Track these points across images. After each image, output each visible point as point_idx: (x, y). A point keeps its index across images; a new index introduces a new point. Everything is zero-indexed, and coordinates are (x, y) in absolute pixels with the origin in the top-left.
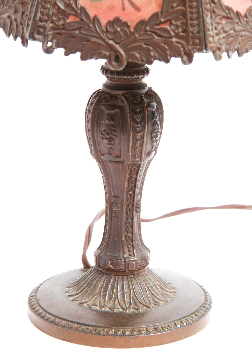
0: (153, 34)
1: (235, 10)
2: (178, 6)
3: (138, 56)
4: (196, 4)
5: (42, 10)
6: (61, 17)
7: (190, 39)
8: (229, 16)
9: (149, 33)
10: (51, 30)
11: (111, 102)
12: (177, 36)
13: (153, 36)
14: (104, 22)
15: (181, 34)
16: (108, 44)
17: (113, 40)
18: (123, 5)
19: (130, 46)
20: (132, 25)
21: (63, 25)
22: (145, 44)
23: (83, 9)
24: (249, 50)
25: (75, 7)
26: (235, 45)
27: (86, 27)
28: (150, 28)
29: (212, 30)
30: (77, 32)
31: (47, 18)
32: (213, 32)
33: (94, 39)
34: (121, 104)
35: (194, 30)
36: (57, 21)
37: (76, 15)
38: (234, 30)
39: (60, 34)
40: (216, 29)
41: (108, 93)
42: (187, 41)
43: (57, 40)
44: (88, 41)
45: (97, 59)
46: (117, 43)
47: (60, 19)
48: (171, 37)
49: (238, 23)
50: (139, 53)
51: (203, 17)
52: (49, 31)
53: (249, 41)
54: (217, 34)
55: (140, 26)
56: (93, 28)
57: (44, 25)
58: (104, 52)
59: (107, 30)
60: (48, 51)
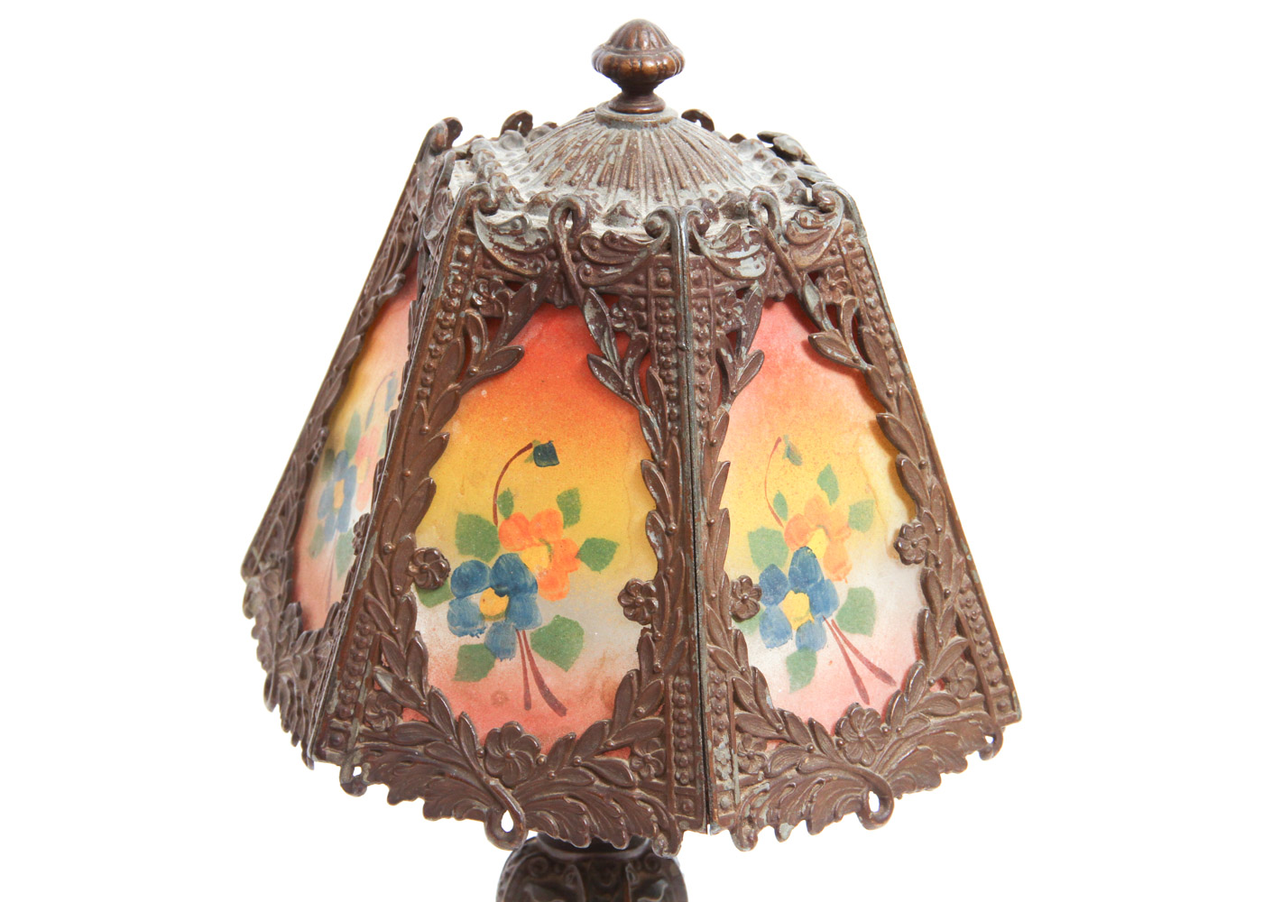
0: (590, 774)
1: (804, 719)
2: (649, 713)
3: (553, 822)
4: (690, 715)
5: (343, 691)
6: (385, 710)
7: (674, 797)
8: (786, 734)
9: (581, 769)
10: (362, 739)
11: (550, 878)
12: (645, 785)
13: (589, 778)
14: (481, 732)
15: (655, 781)
16: (485, 785)
17: (498, 776)
18: (527, 695)
19: (537, 797)
20: (545, 746)
21: (387, 730)
22: (571, 796)
23: (435, 697)
24: (840, 815)
25: (418, 692)
26: (800, 806)
27: (440, 741)
28: (583, 760)
29: (731, 775)
30: (420, 749)
31: (352, 712)
32: (734, 781)
33: (455, 771)
34: (570, 886)
35: (682, 775)
36: (375, 718)
37: (419, 708)
38: (797, 770)
39: (380, 750)
40: (741, 770)
41: (545, 855)
42: (666, 799)
43: (372, 763)
44: (442, 774)
45: (460, 818)
46: (507, 787)
47: (382, 716)
48: (632, 787)
49: (810, 751)
50: (555, 816)
51: (704, 746)
52: (358, 740)
53: (842, 793)
54: (745, 784)
55: (560, 751)
56: (455, 743)
57: (346, 726)
58: (477, 803)
59: (486, 751)
60: (353, 787)
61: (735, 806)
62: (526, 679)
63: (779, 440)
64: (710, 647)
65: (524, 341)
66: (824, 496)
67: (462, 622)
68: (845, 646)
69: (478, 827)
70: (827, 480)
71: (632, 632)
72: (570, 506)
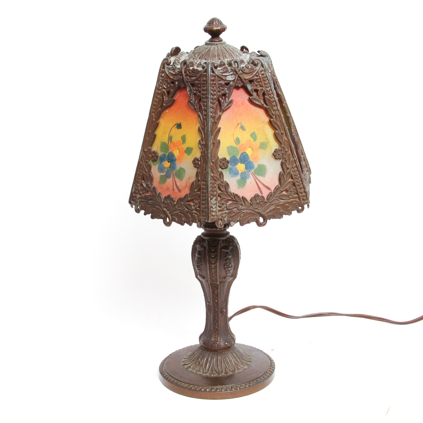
0: (184, 207)
1: (241, 196)
2: (198, 191)
3: (176, 219)
4: (205, 191)
5: (135, 187)
6: (144, 192)
7: (201, 212)
8: (234, 199)
9: (183, 206)
10: (139, 199)
12: (196, 210)
13: (184, 208)
14: (163, 196)
15: (198, 208)
16: (163, 210)
17: (165, 208)
18: (173, 187)
19: (174, 213)
20: (176, 200)
21: (144, 197)
22: (180, 213)
23: (154, 188)
24: (250, 222)
25: (151, 187)
26: (237, 218)
27: (154, 199)
28: (183, 203)
29: (216, 207)
30: (150, 201)
31: (137, 192)
32: (216, 209)
33: (157, 207)
35: (203, 207)
36: (142, 194)
37: (151, 191)
38: (237, 209)
39: (142, 201)
40: (219, 207)
42: (200, 213)
43: (141, 205)
44: (154, 207)
45: (158, 219)
46: (168, 210)
47: (143, 193)
48: (193, 210)
49: (241, 204)
50: (177, 218)
51: (208, 199)
52: (138, 199)
53: (251, 216)
54: (220, 211)
55: (179, 201)
56: (158, 200)
57: (136, 195)
58: (161, 215)
59: (164, 202)
60: (138, 211)
61: (217, 216)
62: (173, 183)
63: (239, 124)
64: (212, 175)
65: (175, 98)
66: (252, 140)
67: (161, 169)
68: (256, 179)
69: (161, 221)
70: (254, 136)
71: (195, 171)
72: (184, 139)
